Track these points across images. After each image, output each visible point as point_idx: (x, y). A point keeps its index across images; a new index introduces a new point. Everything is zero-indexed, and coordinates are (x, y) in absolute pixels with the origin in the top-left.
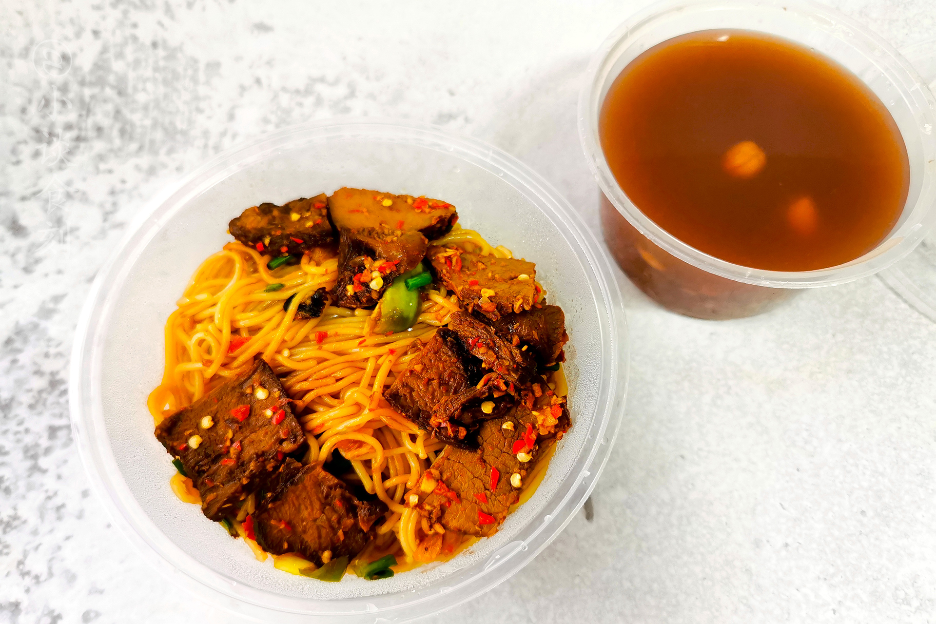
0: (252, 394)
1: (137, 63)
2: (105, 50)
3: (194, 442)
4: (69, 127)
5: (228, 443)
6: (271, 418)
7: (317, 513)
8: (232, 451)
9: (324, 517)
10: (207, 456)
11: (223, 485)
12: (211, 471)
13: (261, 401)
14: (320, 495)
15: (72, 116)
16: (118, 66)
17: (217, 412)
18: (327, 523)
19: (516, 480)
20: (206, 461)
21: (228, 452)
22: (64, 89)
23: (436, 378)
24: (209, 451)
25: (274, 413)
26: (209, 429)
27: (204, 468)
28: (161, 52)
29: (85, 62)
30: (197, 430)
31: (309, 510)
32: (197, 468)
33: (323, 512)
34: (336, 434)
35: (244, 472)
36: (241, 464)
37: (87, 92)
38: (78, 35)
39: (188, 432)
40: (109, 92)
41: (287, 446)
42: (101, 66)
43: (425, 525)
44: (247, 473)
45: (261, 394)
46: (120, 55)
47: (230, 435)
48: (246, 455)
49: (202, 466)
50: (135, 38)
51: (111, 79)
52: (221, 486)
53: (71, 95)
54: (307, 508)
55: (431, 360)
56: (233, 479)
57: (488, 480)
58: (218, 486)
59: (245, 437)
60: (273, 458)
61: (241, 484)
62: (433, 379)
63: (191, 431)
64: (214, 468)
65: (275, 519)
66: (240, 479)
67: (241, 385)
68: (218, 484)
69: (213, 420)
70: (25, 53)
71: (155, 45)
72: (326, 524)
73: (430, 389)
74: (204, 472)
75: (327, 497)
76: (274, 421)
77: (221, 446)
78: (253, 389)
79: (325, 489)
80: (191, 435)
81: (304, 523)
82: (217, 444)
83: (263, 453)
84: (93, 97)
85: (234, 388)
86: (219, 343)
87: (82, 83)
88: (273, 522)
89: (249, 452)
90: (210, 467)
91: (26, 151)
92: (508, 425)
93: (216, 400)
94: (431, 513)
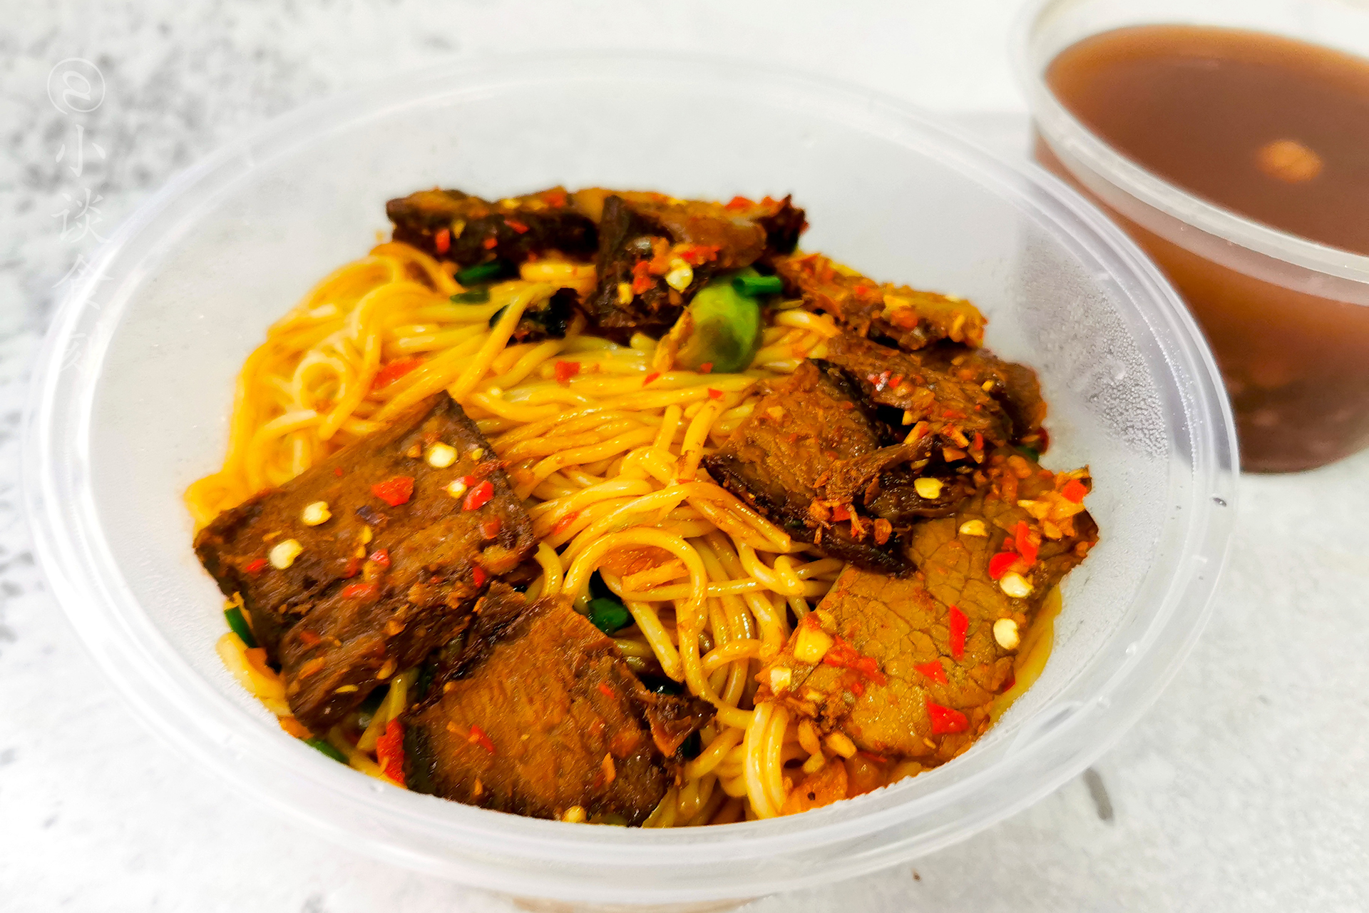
0: (420, 460)
3: (283, 554)
5: (360, 553)
6: (462, 499)
8: (367, 568)
9: (571, 724)
10: (308, 583)
11: (342, 641)
12: (317, 612)
13: (438, 470)
14: (564, 668)
17: (340, 497)
18: (576, 738)
19: (1006, 633)
20: (306, 594)
21: (358, 574)
23: (812, 433)
24: (314, 574)
25: (469, 488)
26: (321, 526)
27: (302, 609)
30: (293, 527)
32: (283, 608)
34: (606, 533)
35: (394, 610)
36: (387, 596)
44: (401, 611)
45: (441, 456)
47: (366, 535)
48: (399, 577)
49: (296, 604)
52: (337, 643)
55: (799, 403)
56: (369, 624)
57: (943, 633)
58: (330, 645)
59: (400, 542)
60: (461, 579)
61: (385, 635)
62: (806, 437)
63: (278, 533)
64: (323, 605)
65: (458, 723)
66: (383, 626)
67: (398, 442)
68: (331, 638)
69: (330, 509)
72: (575, 743)
73: (803, 453)
74: (298, 616)
75: (578, 675)
76: (469, 501)
77: (343, 560)
78: (423, 448)
79: (576, 655)
80: (277, 541)
81: (525, 737)
82: (336, 558)
83: (439, 571)
85: (379, 451)
86: (355, 372)
88: (451, 727)
89: (409, 566)
92: (972, 528)
93: (340, 473)
94: (821, 707)
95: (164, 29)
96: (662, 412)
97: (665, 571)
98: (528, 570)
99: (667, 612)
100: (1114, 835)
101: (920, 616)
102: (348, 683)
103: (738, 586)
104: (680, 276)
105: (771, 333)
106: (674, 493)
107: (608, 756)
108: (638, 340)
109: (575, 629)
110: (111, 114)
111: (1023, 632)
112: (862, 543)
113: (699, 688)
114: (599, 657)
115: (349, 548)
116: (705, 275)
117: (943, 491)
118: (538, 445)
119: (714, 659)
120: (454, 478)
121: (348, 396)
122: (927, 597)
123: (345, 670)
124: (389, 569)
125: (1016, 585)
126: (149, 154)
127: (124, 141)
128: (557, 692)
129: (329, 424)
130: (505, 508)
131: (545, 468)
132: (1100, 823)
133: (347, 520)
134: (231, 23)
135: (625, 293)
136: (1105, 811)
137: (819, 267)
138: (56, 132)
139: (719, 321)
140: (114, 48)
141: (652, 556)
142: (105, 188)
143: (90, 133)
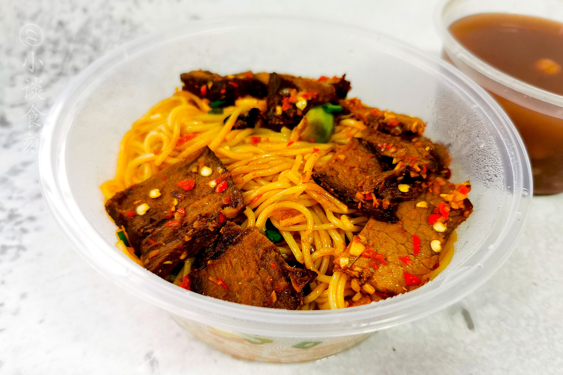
0: (197, 173)
1: (109, 32)
2: (88, 22)
3: (142, 209)
4: (54, 66)
5: (173, 209)
6: (215, 188)
7: (252, 274)
8: (176, 215)
9: (259, 279)
10: (152, 221)
11: (166, 243)
12: (155, 232)
13: (205, 177)
14: (256, 256)
15: (58, 59)
16: (95, 32)
17: (164, 187)
18: (261, 284)
19: (436, 246)
20: (151, 225)
21: (173, 217)
22: (56, 43)
23: (357, 166)
24: (154, 217)
25: (218, 184)
26: (157, 199)
27: (149, 231)
28: (127, 27)
29: (74, 27)
30: (146, 199)
31: (246, 271)
32: (142, 230)
33: (258, 273)
34: (273, 203)
35: (187, 231)
36: (184, 225)
37: (72, 47)
38: (73, 9)
39: (137, 202)
40: (87, 48)
41: (229, 211)
42: (84, 31)
43: (355, 285)
44: (190, 232)
45: (206, 171)
46: (98, 26)
47: (175, 202)
48: (189, 219)
49: (147, 229)
50: (110, 17)
51: (90, 40)
52: (164, 244)
53: (61, 47)
54: (243, 269)
55: (351, 154)
56: (177, 237)
57: (410, 245)
58: (161, 245)
59: (189, 205)
60: (215, 219)
61: (184, 241)
62: (354, 167)
63: (140, 201)
64: (159, 229)
65: (213, 277)
66: (183, 237)
67: (188, 166)
68: (162, 242)
69: (160, 192)
70: (34, 18)
71: (123, 22)
72: (260, 287)
73: (353, 173)
74: (148, 234)
75: (262, 259)
76: (217, 190)
77: (166, 212)
78: (198, 168)
79: (261, 251)
80: (139, 204)
81: (240, 283)
82: (163, 211)
83: (206, 216)
84: (75, 50)
85: (180, 169)
86: (170, 139)
87: (70, 40)
88: (210, 278)
89: (193, 214)
90: (154, 230)
91: (20, 79)
92: (421, 204)
93: (165, 178)
94: (361, 273)
95: (85, 10)
96: (294, 157)
97: (297, 219)
98: (241, 217)
99: (297, 236)
100: (474, 335)
101: (400, 238)
102: (168, 261)
103: (326, 226)
104: (302, 104)
105: (338, 128)
106: (301, 188)
107: (274, 291)
108: (284, 130)
109: (261, 240)
110: (63, 44)
111: (443, 245)
112: (377, 208)
113: (310, 266)
114: (270, 252)
115: (169, 207)
116: (312, 104)
117: (410, 189)
118: (245, 168)
119: (316, 255)
120: (211, 180)
121: (167, 149)
122: (404, 231)
123: (167, 255)
124: (185, 215)
125: (440, 227)
126: (78, 61)
127: (68, 55)
128: (253, 265)
129: (159, 159)
130: (232, 192)
131: (247, 178)
132: (468, 330)
133: (167, 197)
134: (112, 9)
135: (279, 110)
136: (471, 326)
137: (357, 103)
138: (40, 51)
139: (318, 121)
140: (65, 17)
141: (291, 213)
142: (60, 74)
143: (54, 52)
